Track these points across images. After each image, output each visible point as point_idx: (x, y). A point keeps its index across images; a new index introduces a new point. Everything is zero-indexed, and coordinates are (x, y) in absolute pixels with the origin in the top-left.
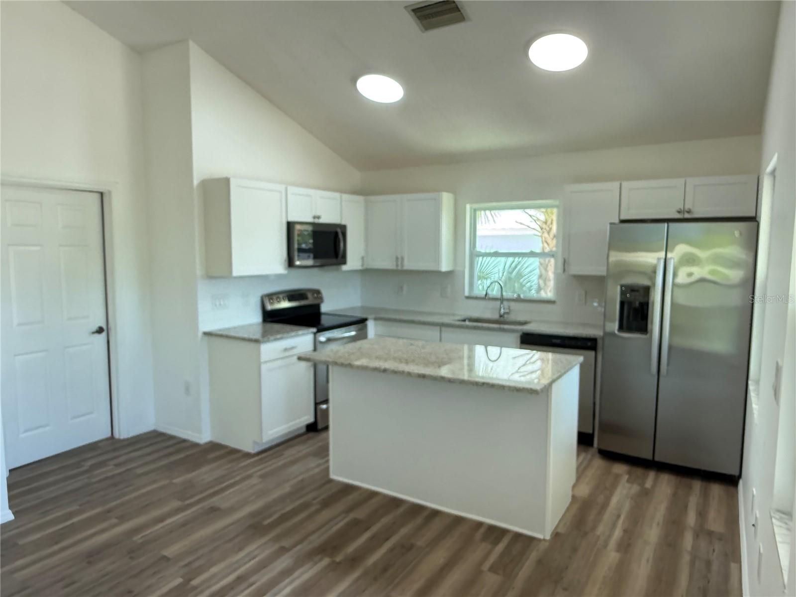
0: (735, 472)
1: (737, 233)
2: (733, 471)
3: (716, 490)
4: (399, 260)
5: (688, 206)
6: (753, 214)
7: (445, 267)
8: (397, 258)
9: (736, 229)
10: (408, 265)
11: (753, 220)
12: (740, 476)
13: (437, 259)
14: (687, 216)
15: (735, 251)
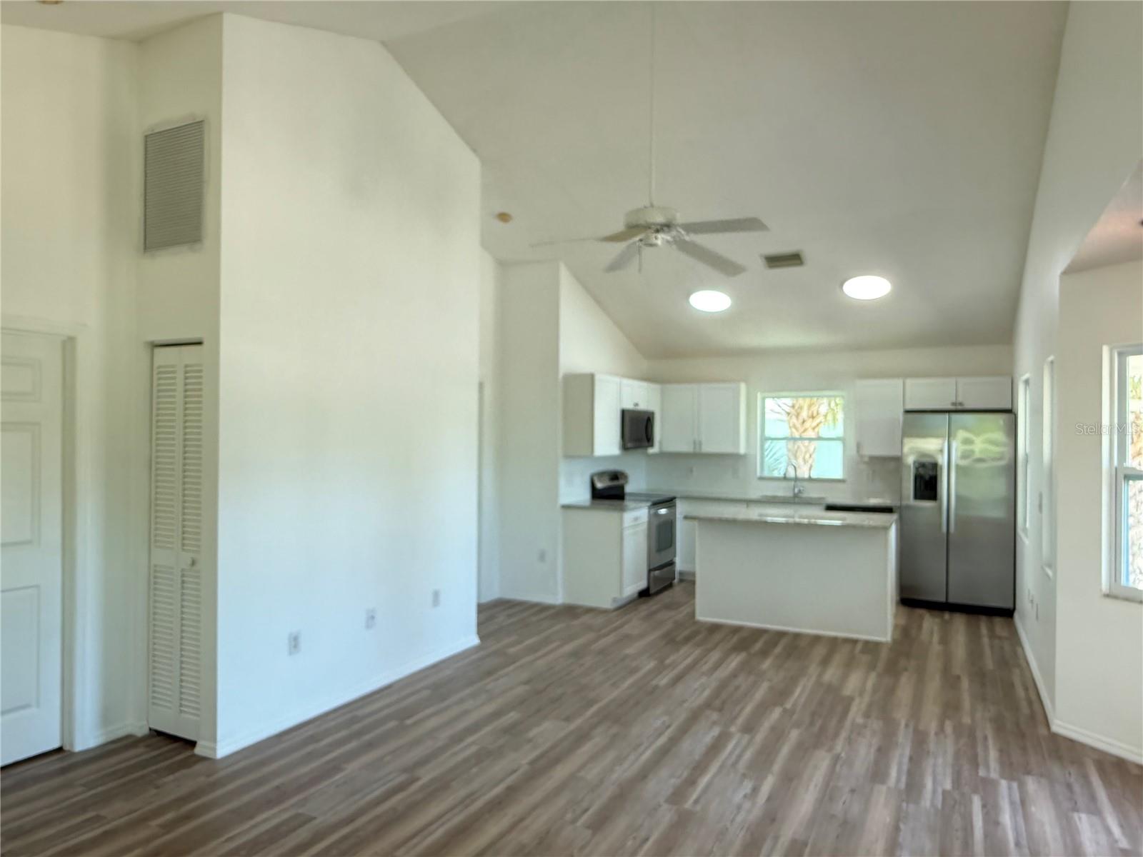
0: (1010, 605)
1: (1001, 422)
2: (1007, 604)
3: (998, 621)
4: (697, 443)
5: (960, 399)
6: (1008, 406)
7: (742, 451)
8: (695, 443)
9: (1000, 419)
10: (707, 448)
11: (1010, 412)
12: (1014, 609)
13: (736, 442)
14: (959, 407)
15: (1000, 436)
